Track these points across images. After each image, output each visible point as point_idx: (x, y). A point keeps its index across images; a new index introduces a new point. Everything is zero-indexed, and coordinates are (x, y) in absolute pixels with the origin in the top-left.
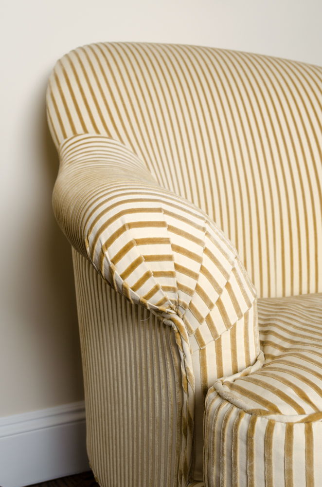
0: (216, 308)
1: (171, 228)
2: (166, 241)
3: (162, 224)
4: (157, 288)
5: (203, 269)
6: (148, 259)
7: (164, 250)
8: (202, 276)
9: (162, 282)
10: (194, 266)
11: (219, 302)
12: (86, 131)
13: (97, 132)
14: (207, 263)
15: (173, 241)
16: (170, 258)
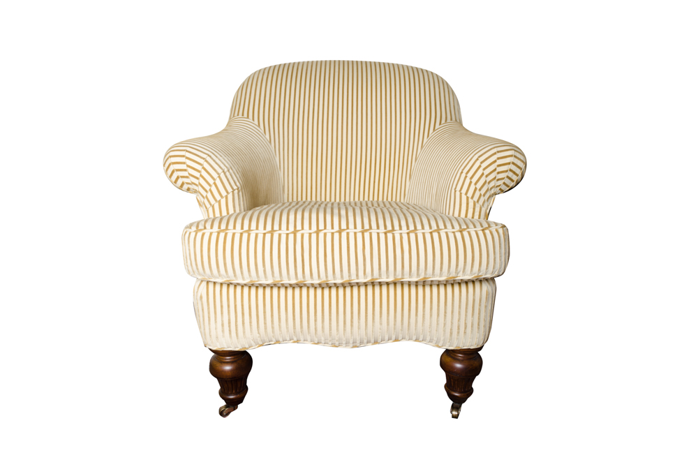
0: (209, 193)
1: (187, 158)
2: (184, 163)
3: (183, 156)
4: (178, 178)
5: (201, 175)
6: (178, 170)
7: (184, 167)
8: (201, 179)
9: (186, 180)
10: (197, 174)
11: (210, 190)
14: (204, 173)
15: (188, 164)
16: (185, 170)
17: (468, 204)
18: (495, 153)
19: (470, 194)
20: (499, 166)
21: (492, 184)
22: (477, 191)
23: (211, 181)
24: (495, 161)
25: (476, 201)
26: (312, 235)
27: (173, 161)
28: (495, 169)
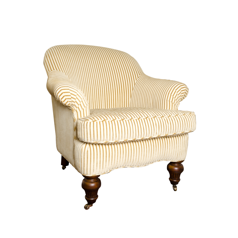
1: (70, 90)
2: (69, 92)
3: (68, 89)
6: (66, 96)
7: (69, 94)
8: (77, 99)
9: (69, 100)
10: (75, 97)
11: (80, 104)
12: (54, 70)
13: (57, 70)
14: (78, 97)
15: (71, 92)
16: (70, 96)
17: (172, 106)
18: (180, 86)
19: (173, 102)
20: (182, 91)
21: (180, 98)
22: (175, 101)
23: (81, 100)
24: (180, 89)
25: (175, 104)
26: (121, 121)
27: (64, 92)
28: (181, 92)
